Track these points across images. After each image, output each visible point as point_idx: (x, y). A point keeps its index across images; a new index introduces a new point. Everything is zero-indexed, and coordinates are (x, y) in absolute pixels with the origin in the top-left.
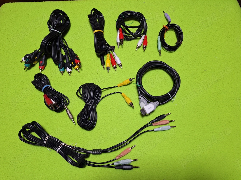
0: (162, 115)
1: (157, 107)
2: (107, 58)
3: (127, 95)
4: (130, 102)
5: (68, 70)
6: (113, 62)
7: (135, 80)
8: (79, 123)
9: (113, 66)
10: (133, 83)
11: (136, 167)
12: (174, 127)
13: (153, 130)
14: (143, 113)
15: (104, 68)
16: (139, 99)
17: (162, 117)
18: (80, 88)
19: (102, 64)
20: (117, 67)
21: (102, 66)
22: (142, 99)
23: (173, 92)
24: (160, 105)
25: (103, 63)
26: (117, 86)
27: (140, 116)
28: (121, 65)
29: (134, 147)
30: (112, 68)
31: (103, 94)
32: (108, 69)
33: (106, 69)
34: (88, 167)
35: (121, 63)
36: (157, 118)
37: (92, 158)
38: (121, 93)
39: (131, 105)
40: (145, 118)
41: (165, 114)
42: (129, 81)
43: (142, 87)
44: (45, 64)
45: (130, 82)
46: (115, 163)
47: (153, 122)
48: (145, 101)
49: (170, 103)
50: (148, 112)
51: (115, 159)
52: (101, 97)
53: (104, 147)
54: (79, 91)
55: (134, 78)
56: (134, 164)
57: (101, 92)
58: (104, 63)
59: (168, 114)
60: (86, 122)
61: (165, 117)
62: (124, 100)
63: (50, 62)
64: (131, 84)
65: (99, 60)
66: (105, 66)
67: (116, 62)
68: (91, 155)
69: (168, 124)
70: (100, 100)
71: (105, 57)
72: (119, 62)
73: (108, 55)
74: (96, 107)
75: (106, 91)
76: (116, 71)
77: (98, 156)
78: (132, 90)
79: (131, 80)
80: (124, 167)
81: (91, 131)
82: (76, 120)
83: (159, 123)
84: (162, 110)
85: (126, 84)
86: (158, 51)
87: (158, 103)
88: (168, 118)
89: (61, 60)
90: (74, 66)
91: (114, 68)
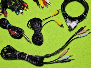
1: (78, 23)
3: (58, 21)
4: (61, 24)
6: (45, 3)
7: (60, 11)
10: (60, 13)
11: (73, 59)
12: (90, 33)
13: (78, 37)
16: (66, 21)
20: (48, 5)
21: (38, 7)
22: (68, 20)
26: (51, 17)
27: (68, 32)
28: (50, 3)
29: (69, 49)
30: (45, 7)
31: (43, 23)
33: (41, 8)
34: (45, 65)
36: (79, 30)
38: (54, 20)
41: (83, 26)
43: (66, 14)
44: (7, 13)
46: (60, 59)
47: (77, 33)
48: (70, 21)
49: (85, 20)
50: (73, 27)
51: (60, 57)
52: (43, 25)
53: (51, 53)
54: (28, 23)
55: (60, 10)
56: (71, 58)
57: (42, 22)
58: (39, 5)
59: (85, 26)
61: (83, 28)
62: (57, 24)
64: (59, 14)
65: (35, 3)
67: (47, 2)
68: (45, 59)
69: (86, 32)
70: (42, 27)
72: (48, 2)
75: (44, 21)
76: (47, 8)
77: (49, 58)
78: (60, 18)
79: (58, 11)
80: (66, 60)
81: (41, 46)
83: (81, 32)
84: (81, 25)
85: (56, 14)
87: (78, 21)
88: (85, 29)
91: (46, 6)
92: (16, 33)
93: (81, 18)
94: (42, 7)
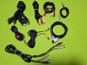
1: (58, 39)
3: (47, 35)
4: (48, 37)
5: (25, 24)
6: (42, 22)
7: (50, 29)
8: (28, 45)
13: (57, 49)
14: (53, 42)
15: (38, 24)
16: (52, 36)
17: (60, 43)
18: (29, 31)
20: (43, 24)
23: (65, 34)
24: (60, 39)
25: (38, 22)
26: (43, 31)
27: (52, 43)
29: (49, 55)
30: (41, 24)
32: (40, 24)
34: (31, 62)
37: (33, 59)
38: (45, 34)
39: (48, 38)
40: (54, 43)
41: (62, 42)
43: (53, 32)
44: (16, 22)
46: (42, 61)
47: (57, 45)
48: (54, 37)
50: (55, 41)
51: (42, 59)
54: (28, 33)
56: (49, 61)
57: (37, 33)
59: (63, 42)
60: (31, 45)
63: (18, 21)
65: (36, 21)
68: (33, 58)
69: (62, 46)
70: (37, 36)
71: (39, 20)
72: (44, 22)
73: (40, 19)
74: (35, 39)
77: (35, 58)
78: (49, 33)
79: (48, 29)
80: (45, 63)
81: (33, 48)
83: (59, 46)
84: (61, 40)
88: (62, 44)
89: (22, 21)
90: (27, 23)
92: (19, 37)
93: (61, 37)
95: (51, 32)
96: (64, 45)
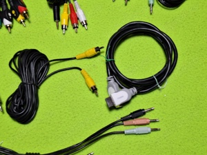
0: (140, 110)
2: (64, 11)
3: (89, 73)
4: (92, 85)
6: (74, 18)
7: (104, 50)
8: (9, 111)
9: (73, 24)
12: (156, 130)
13: (123, 133)
15: (58, 26)
16: (108, 81)
17: (139, 113)
18: (16, 56)
19: (55, 19)
20: (80, 26)
22: (112, 81)
23: (162, 76)
24: (139, 93)
25: (57, 17)
26: (75, 58)
28: (86, 24)
30: (70, 27)
31: (52, 69)
32: (65, 28)
33: (60, 28)
35: (85, 21)
36: (131, 114)
38: (80, 69)
39: (94, 90)
40: (114, 112)
41: (146, 108)
42: (94, 52)
43: (113, 63)
45: (96, 53)
47: (124, 119)
49: (156, 92)
52: (48, 74)
54: (13, 60)
55: (102, 48)
57: (48, 65)
58: (59, 19)
59: (151, 110)
60: (19, 110)
61: (144, 113)
62: (84, 82)
64: (99, 57)
65: (51, 12)
66: (60, 23)
67: (78, 19)
69: (148, 124)
71: (62, 8)
72: (82, 18)
73: (66, 5)
74: (38, 88)
75: (57, 64)
79: (98, 49)
82: (4, 106)
85: (89, 55)
86: (150, 5)
87: (135, 90)
88: (149, 116)
90: (16, 18)
91: (74, 28)
93: (146, 86)
94: (62, 26)
95: (107, 63)
96: (154, 121)
